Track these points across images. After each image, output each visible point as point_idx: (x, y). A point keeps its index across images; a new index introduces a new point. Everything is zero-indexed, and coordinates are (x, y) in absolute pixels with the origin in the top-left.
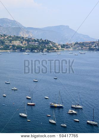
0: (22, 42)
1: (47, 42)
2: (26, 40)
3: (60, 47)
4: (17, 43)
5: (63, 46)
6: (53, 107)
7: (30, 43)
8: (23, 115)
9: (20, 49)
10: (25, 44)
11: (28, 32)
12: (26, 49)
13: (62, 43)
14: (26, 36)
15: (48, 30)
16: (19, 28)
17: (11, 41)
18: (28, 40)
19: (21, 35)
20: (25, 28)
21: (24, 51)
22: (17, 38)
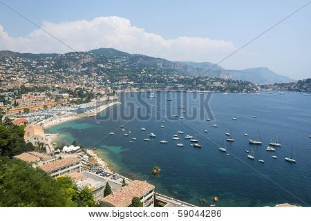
0: (222, 84)
1: (247, 83)
2: (226, 82)
3: (259, 88)
4: (217, 84)
5: (262, 87)
6: (251, 143)
7: (230, 84)
8: (223, 149)
9: (221, 90)
10: (225, 85)
11: (228, 74)
12: (227, 89)
13: (261, 84)
14: (226, 78)
15: (248, 71)
16: (220, 71)
17: (212, 82)
18: (229, 82)
19: (222, 76)
21: (224, 91)
22: (218, 80)
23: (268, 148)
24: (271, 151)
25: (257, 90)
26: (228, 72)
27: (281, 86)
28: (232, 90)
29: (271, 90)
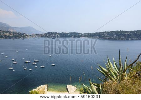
0: (10, 34)
1: (23, 34)
2: (12, 33)
4: (7, 34)
7: (14, 34)
9: (9, 37)
10: (12, 35)
11: (13, 29)
12: (13, 37)
14: (12, 31)
17: (4, 33)
18: (14, 33)
19: (9, 30)
20: (11, 27)
21: (11, 38)
22: (7, 32)
23: (34, 63)
24: (35, 64)
25: (28, 37)
26: (13, 28)
27: (38, 35)
28: (16, 37)
29: (34, 37)
